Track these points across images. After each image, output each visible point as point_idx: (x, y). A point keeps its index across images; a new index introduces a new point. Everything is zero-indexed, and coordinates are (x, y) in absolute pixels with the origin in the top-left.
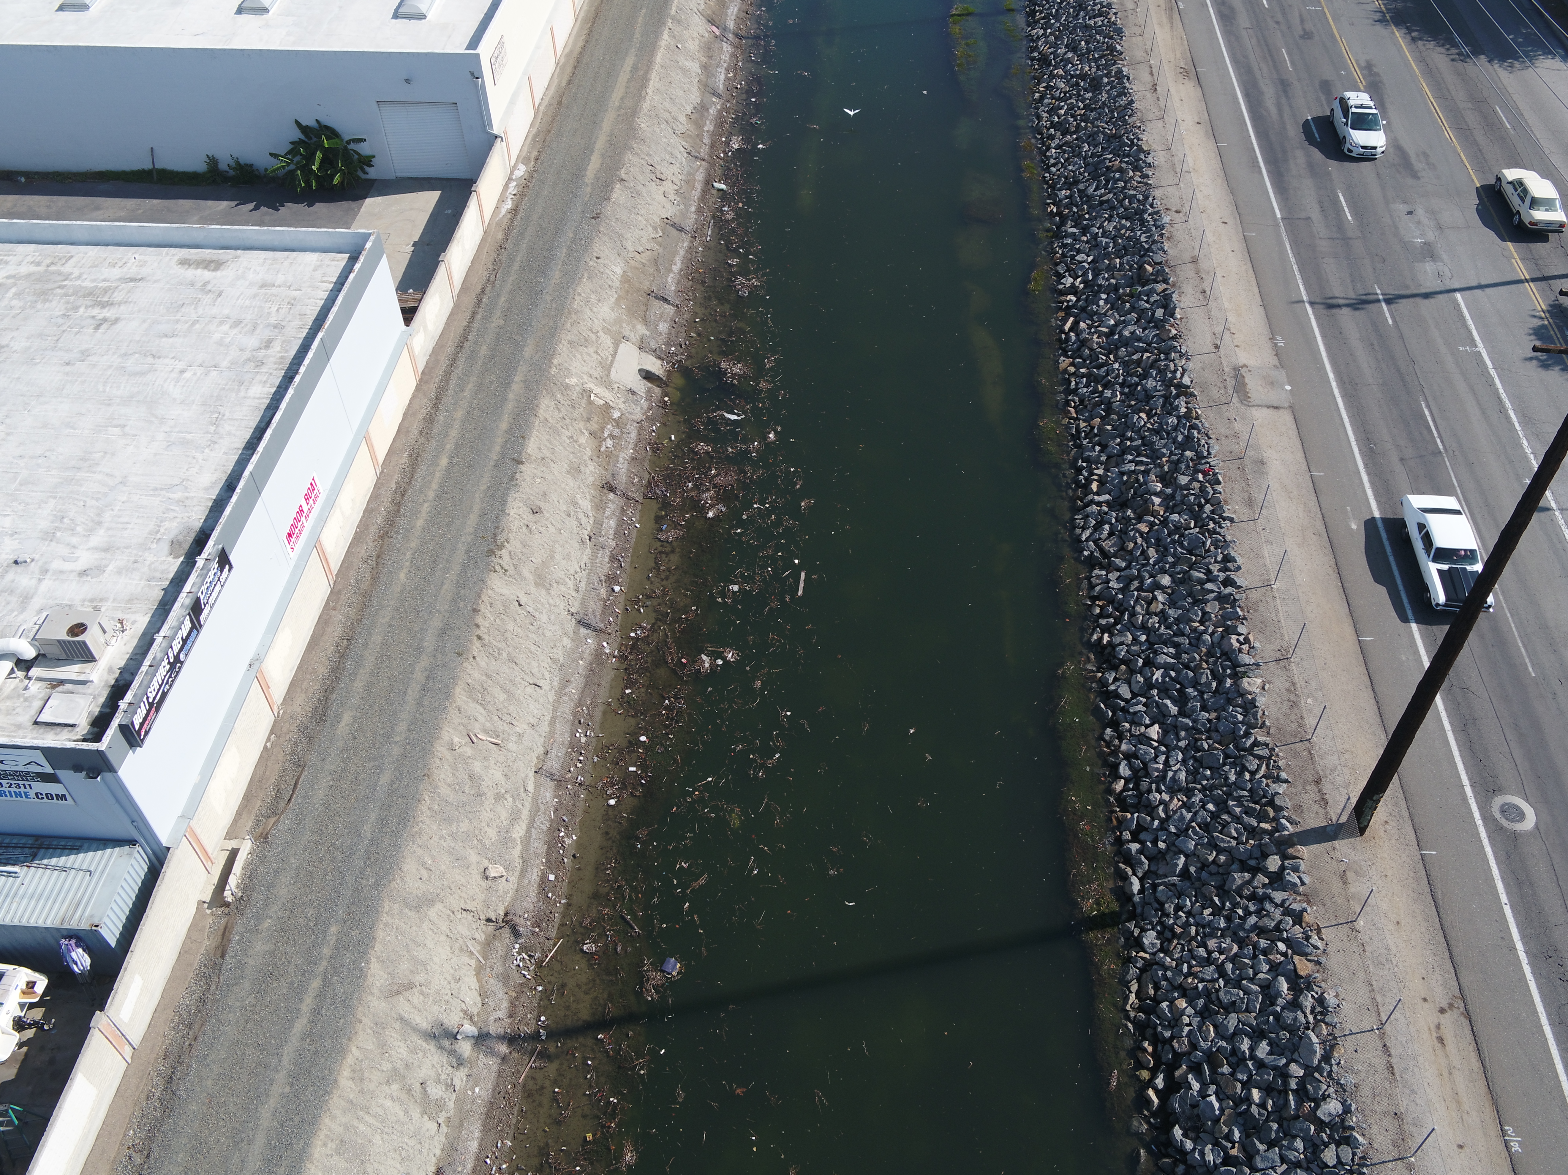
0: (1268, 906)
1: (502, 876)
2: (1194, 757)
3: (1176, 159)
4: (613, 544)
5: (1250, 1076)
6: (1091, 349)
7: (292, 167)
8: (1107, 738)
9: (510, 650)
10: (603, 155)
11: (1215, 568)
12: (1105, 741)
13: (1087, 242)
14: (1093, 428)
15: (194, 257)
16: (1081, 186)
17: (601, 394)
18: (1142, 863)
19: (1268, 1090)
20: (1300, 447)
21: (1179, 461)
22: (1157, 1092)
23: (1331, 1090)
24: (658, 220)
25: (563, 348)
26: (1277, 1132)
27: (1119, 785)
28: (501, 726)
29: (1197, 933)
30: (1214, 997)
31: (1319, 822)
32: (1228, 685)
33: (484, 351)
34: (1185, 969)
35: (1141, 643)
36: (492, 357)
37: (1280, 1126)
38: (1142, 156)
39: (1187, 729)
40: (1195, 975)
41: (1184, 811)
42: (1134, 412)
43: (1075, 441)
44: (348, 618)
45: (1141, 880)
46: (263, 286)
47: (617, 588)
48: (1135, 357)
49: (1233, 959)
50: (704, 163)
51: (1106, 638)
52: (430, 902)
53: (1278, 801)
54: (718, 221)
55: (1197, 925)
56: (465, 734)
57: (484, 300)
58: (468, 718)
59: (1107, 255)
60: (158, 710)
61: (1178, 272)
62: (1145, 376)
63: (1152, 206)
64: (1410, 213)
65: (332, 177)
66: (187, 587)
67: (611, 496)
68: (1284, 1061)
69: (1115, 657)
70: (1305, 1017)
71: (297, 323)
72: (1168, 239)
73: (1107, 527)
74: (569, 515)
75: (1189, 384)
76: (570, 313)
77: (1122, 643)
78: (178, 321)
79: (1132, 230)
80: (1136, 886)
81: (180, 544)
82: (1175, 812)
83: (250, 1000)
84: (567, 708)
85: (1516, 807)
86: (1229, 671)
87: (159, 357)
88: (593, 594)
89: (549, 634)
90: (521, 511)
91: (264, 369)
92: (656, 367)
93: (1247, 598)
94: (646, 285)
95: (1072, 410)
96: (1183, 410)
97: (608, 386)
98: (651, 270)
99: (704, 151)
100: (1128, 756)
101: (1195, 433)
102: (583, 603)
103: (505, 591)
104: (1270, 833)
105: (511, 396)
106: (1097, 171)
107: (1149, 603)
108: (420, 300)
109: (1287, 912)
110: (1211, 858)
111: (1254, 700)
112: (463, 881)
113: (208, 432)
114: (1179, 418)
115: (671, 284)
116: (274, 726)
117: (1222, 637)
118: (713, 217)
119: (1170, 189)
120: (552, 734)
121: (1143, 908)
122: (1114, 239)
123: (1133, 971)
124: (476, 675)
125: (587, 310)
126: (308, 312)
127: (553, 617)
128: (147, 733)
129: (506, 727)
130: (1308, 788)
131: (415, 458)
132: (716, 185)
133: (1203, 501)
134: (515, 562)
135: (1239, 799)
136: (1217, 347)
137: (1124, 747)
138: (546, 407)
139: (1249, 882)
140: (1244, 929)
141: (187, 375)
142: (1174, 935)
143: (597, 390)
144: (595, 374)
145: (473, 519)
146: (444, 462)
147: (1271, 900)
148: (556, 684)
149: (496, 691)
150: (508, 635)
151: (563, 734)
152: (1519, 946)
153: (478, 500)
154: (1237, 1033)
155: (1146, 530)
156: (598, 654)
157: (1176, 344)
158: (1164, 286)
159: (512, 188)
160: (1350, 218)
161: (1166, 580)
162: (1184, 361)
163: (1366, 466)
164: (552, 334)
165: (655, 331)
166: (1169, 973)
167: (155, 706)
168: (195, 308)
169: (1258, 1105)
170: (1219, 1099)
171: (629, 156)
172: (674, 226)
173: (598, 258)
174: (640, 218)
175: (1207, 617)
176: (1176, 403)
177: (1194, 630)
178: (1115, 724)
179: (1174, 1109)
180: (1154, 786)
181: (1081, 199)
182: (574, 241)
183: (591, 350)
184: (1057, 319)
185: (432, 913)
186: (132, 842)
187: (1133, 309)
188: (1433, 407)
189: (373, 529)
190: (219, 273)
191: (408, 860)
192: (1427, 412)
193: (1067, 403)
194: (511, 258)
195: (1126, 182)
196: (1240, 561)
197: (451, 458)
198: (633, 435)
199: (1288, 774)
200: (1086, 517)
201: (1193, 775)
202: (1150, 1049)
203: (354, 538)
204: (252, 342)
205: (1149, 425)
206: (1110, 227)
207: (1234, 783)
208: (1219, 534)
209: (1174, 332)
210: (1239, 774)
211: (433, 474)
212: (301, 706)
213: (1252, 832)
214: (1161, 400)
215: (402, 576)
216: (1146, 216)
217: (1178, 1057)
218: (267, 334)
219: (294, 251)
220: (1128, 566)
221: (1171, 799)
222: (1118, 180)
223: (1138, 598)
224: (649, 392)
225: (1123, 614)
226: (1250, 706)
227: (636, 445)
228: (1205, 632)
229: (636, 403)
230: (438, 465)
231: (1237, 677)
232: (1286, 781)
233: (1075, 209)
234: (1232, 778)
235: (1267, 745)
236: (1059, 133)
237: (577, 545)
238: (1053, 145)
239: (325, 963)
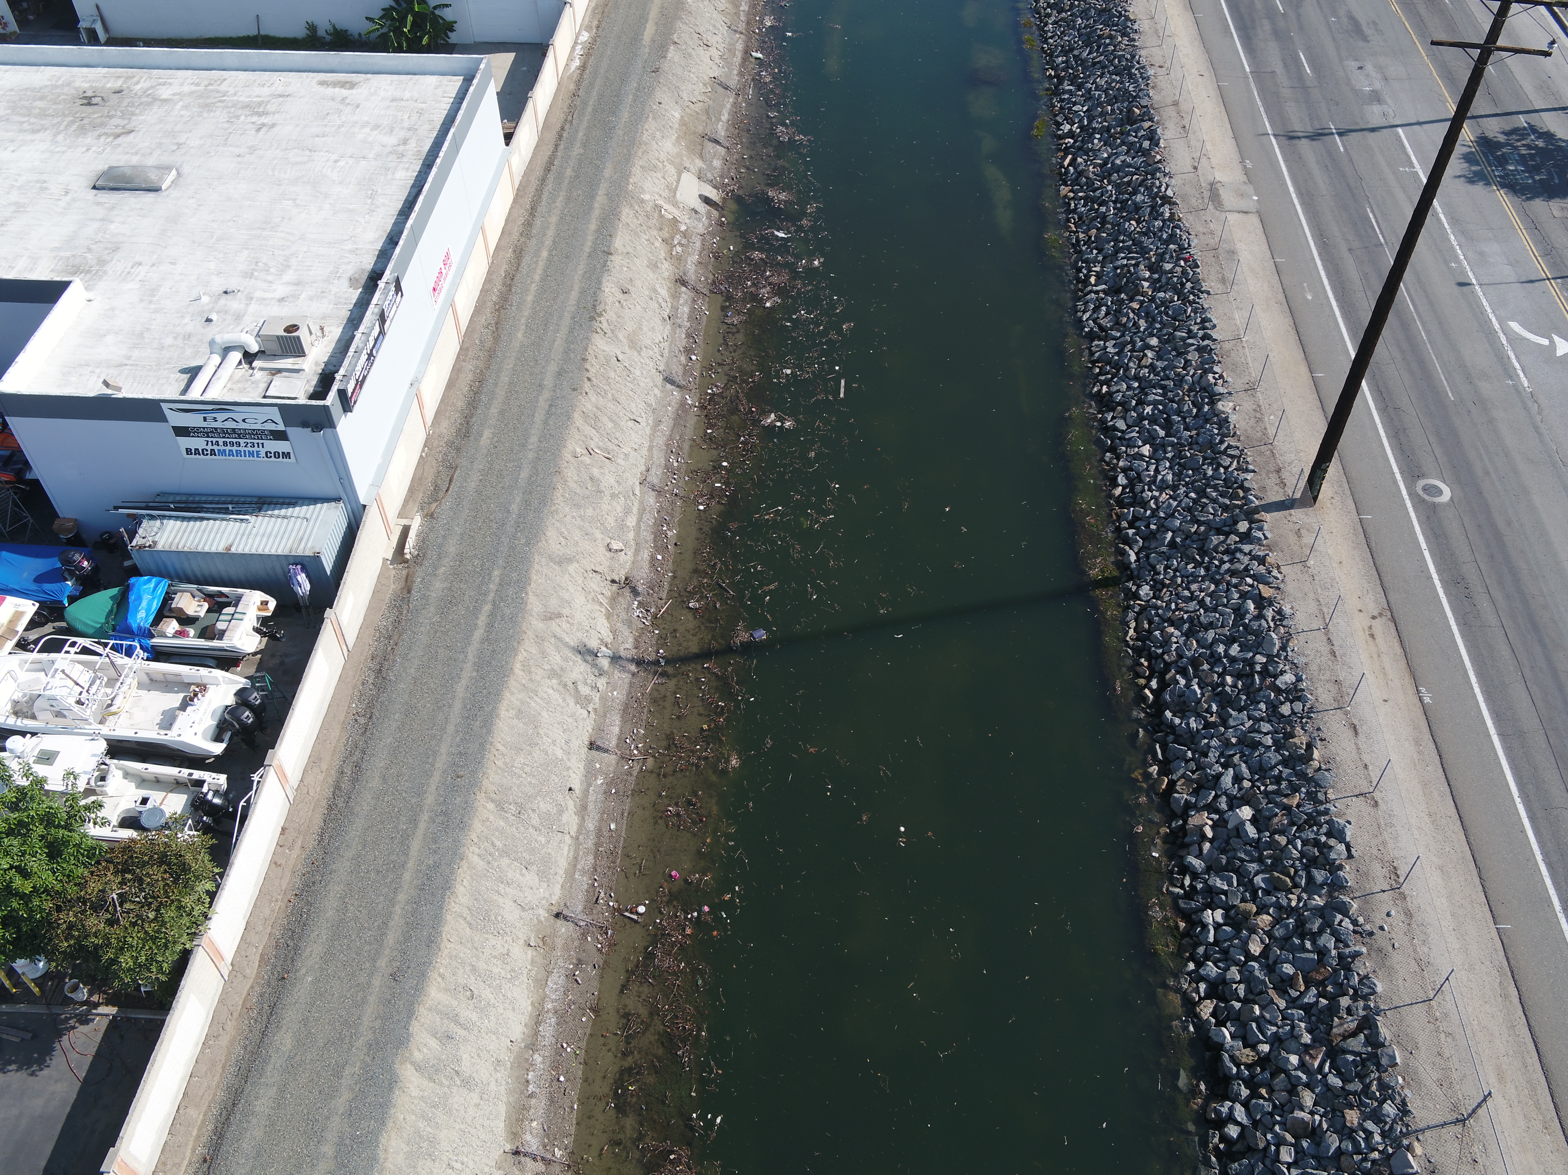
0: (1238, 555)
1: (622, 550)
2: (1179, 464)
3: (1159, 26)
4: (688, 324)
5: (1225, 668)
6: (1087, 178)
7: (385, 30)
8: (1107, 459)
9: (614, 392)
10: (656, 23)
11: (1195, 328)
12: (1105, 462)
13: (1082, 96)
14: (1090, 237)
15: (330, 79)
16: (1076, 52)
17: (669, 212)
18: (1137, 541)
19: (1238, 676)
20: (1265, 241)
21: (1164, 253)
22: (1152, 691)
23: (1287, 667)
24: (707, 79)
25: (636, 170)
26: (1245, 701)
27: (1118, 491)
28: (611, 446)
29: (1182, 582)
30: (1196, 622)
31: (1280, 498)
32: (1206, 410)
33: (569, 172)
34: (1173, 606)
35: (1134, 389)
36: (577, 177)
37: (1248, 698)
38: (1129, 24)
39: (1173, 445)
40: (1180, 609)
41: (1171, 501)
42: (1125, 221)
43: (1075, 249)
44: (477, 367)
45: (1137, 554)
46: (393, 100)
47: (694, 358)
48: (1125, 180)
49: (1210, 595)
50: (742, 36)
51: (1105, 389)
52: (570, 560)
53: (1246, 484)
54: (757, 82)
55: (1182, 576)
56: (584, 447)
57: (564, 135)
58: (586, 436)
59: (1100, 104)
60: (361, 388)
61: (1162, 113)
62: (1135, 192)
63: (1138, 63)
64: (1360, 68)
65: (421, 38)
66: (375, 301)
67: (684, 289)
68: (1251, 654)
69: (1113, 402)
70: (1268, 623)
71: (427, 126)
72: (1153, 87)
73: (1104, 308)
74: (651, 299)
75: (1172, 195)
76: (640, 144)
77: (1118, 391)
78: (326, 126)
79: (1122, 82)
80: (1133, 558)
81: (357, 280)
82: (1163, 503)
83: (436, 618)
84: (661, 441)
85: (1436, 487)
86: (1206, 400)
87: (315, 151)
88: (675, 360)
89: (642, 384)
90: (613, 290)
91: (405, 159)
92: (713, 194)
93: (1221, 348)
94: (700, 129)
95: (1072, 226)
96: (1167, 215)
97: (675, 205)
98: (704, 118)
99: (742, 26)
100: (1124, 470)
101: (1178, 231)
102: (667, 364)
103: (605, 348)
104: (1240, 507)
105: (596, 205)
106: (1089, 39)
107: (1140, 360)
108: (515, 128)
109: (1254, 558)
110: (1193, 530)
111: (1228, 417)
112: (592, 550)
113: (366, 204)
114: (1164, 221)
115: (721, 131)
116: (426, 441)
117: (1201, 377)
118: (753, 80)
119: (1153, 49)
120: (651, 457)
121: (1139, 571)
122: (1106, 91)
123: (1131, 615)
124: (589, 406)
125: (654, 143)
126: (436, 119)
127: (644, 372)
128: (355, 403)
129: (616, 448)
130: (1271, 475)
131: (519, 253)
132: (754, 54)
133: (1184, 280)
134: (612, 327)
135: (1215, 488)
136: (1195, 168)
137: (1121, 464)
138: (626, 214)
139: (1223, 542)
140: (1220, 574)
141: (341, 163)
142: (1164, 585)
143: (666, 206)
144: (664, 195)
145: (574, 295)
146: (545, 254)
147: (1241, 551)
148: (650, 422)
149: (605, 419)
150: (611, 381)
151: (659, 457)
152: (1435, 576)
153: (577, 281)
154: (1215, 641)
155: (1137, 307)
156: (683, 404)
157: (1160, 166)
158: (1150, 123)
159: (579, 50)
160: (1309, 71)
161: (1154, 341)
162: (1167, 179)
163: (1320, 254)
164: (627, 159)
165: (711, 167)
166: (1160, 611)
167: (360, 383)
168: (339, 116)
169: (1231, 686)
170: (1200, 688)
171: (679, 24)
172: (721, 84)
173: (660, 103)
174: (692, 75)
175: (1188, 364)
176: (1161, 210)
177: (1178, 375)
178: (1113, 449)
179: (1165, 700)
180: (1146, 487)
181: (1076, 62)
182: (638, 89)
183: (659, 175)
184: (1057, 157)
185: (571, 568)
186: (337, 499)
187: (1123, 143)
188: (1376, 212)
189: (489, 304)
190: (354, 91)
191: (550, 529)
192: (1371, 216)
193: (1068, 220)
194: (585, 103)
195: (1115, 46)
196: (1215, 321)
197: (550, 251)
198: (698, 244)
199: (1255, 466)
200: (1086, 303)
201: (1178, 476)
202: (1146, 664)
203: (475, 311)
204: (392, 140)
205: (1138, 229)
206: (1102, 82)
207: (1211, 476)
208: (1198, 303)
209: (1159, 157)
210: (1216, 470)
211: (536, 262)
212: (446, 429)
213: (1225, 508)
214: (1148, 209)
215: (520, 335)
216: (1133, 71)
217: (1168, 666)
218: (403, 134)
219: (415, 74)
220: (1123, 335)
221: (1161, 494)
222: (1109, 44)
223: (1130, 357)
224: (709, 213)
225: (1118, 371)
226: (1223, 422)
227: (701, 253)
228: (1187, 375)
229: (699, 220)
230: (540, 256)
231: (1212, 403)
232: (1254, 471)
233: (1071, 71)
234: (1210, 472)
235: (1238, 448)
236: (1055, 12)
237: (659, 322)
238: (1050, 22)
239: (492, 595)
